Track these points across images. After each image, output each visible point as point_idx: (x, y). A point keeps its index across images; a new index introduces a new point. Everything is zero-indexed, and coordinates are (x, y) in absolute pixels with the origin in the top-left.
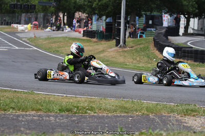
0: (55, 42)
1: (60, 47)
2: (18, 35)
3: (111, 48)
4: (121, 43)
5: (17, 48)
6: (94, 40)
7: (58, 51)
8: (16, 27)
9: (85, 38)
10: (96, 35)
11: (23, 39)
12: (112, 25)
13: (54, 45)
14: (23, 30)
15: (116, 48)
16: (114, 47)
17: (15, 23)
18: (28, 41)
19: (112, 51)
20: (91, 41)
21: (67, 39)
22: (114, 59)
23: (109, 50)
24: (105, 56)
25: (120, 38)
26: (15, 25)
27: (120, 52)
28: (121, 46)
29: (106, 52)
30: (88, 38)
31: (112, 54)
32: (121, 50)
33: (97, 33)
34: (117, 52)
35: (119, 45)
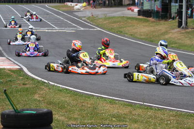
0: (115, 22)
1: (122, 27)
2: (76, 13)
3: (173, 29)
4: (183, 25)
5: (83, 29)
7: (121, 32)
9: (141, 17)
10: (152, 15)
11: (83, 19)
13: (115, 26)
14: (79, 9)
15: (179, 29)
16: (176, 28)
17: (69, 2)
18: (88, 21)
19: (175, 33)
20: (148, 21)
21: (126, 19)
22: (180, 41)
23: (172, 31)
24: (170, 37)
25: (182, 20)
26: (69, 4)
27: (183, 33)
28: (183, 28)
29: (169, 33)
30: (144, 18)
31: (176, 35)
32: (184, 32)
33: (153, 13)
34: (181, 33)
35: (182, 27)
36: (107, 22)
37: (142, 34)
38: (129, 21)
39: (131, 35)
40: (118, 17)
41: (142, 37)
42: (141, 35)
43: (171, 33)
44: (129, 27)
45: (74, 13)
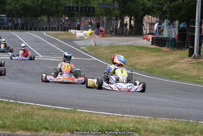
2: (77, 42)
3: (183, 58)
4: (195, 53)
5: (74, 58)
6: (165, 49)
8: (74, 33)
9: (154, 46)
10: (167, 43)
11: (82, 48)
12: (185, 31)
14: (82, 37)
15: (189, 59)
16: (186, 58)
17: (73, 29)
18: (87, 50)
20: (160, 51)
21: (132, 48)
22: (186, 72)
23: (181, 61)
24: (175, 68)
26: (73, 31)
27: (193, 63)
29: (176, 63)
30: (157, 47)
31: (184, 65)
32: (195, 62)
33: (168, 41)
34: (190, 64)
35: (193, 56)
36: (110, 51)
37: (145, 64)
38: (137, 50)
39: (131, 66)
40: (124, 46)
41: (142, 68)
42: (143, 66)
43: (179, 63)
44: (133, 57)
45: (74, 42)
